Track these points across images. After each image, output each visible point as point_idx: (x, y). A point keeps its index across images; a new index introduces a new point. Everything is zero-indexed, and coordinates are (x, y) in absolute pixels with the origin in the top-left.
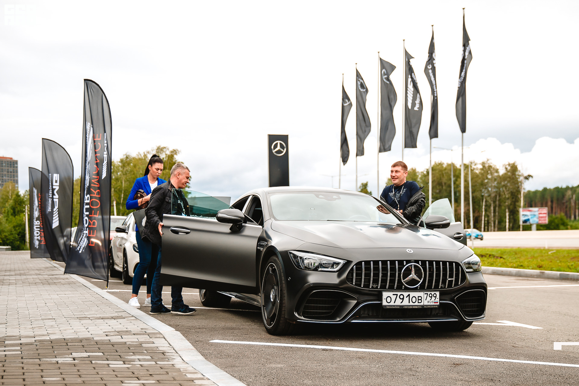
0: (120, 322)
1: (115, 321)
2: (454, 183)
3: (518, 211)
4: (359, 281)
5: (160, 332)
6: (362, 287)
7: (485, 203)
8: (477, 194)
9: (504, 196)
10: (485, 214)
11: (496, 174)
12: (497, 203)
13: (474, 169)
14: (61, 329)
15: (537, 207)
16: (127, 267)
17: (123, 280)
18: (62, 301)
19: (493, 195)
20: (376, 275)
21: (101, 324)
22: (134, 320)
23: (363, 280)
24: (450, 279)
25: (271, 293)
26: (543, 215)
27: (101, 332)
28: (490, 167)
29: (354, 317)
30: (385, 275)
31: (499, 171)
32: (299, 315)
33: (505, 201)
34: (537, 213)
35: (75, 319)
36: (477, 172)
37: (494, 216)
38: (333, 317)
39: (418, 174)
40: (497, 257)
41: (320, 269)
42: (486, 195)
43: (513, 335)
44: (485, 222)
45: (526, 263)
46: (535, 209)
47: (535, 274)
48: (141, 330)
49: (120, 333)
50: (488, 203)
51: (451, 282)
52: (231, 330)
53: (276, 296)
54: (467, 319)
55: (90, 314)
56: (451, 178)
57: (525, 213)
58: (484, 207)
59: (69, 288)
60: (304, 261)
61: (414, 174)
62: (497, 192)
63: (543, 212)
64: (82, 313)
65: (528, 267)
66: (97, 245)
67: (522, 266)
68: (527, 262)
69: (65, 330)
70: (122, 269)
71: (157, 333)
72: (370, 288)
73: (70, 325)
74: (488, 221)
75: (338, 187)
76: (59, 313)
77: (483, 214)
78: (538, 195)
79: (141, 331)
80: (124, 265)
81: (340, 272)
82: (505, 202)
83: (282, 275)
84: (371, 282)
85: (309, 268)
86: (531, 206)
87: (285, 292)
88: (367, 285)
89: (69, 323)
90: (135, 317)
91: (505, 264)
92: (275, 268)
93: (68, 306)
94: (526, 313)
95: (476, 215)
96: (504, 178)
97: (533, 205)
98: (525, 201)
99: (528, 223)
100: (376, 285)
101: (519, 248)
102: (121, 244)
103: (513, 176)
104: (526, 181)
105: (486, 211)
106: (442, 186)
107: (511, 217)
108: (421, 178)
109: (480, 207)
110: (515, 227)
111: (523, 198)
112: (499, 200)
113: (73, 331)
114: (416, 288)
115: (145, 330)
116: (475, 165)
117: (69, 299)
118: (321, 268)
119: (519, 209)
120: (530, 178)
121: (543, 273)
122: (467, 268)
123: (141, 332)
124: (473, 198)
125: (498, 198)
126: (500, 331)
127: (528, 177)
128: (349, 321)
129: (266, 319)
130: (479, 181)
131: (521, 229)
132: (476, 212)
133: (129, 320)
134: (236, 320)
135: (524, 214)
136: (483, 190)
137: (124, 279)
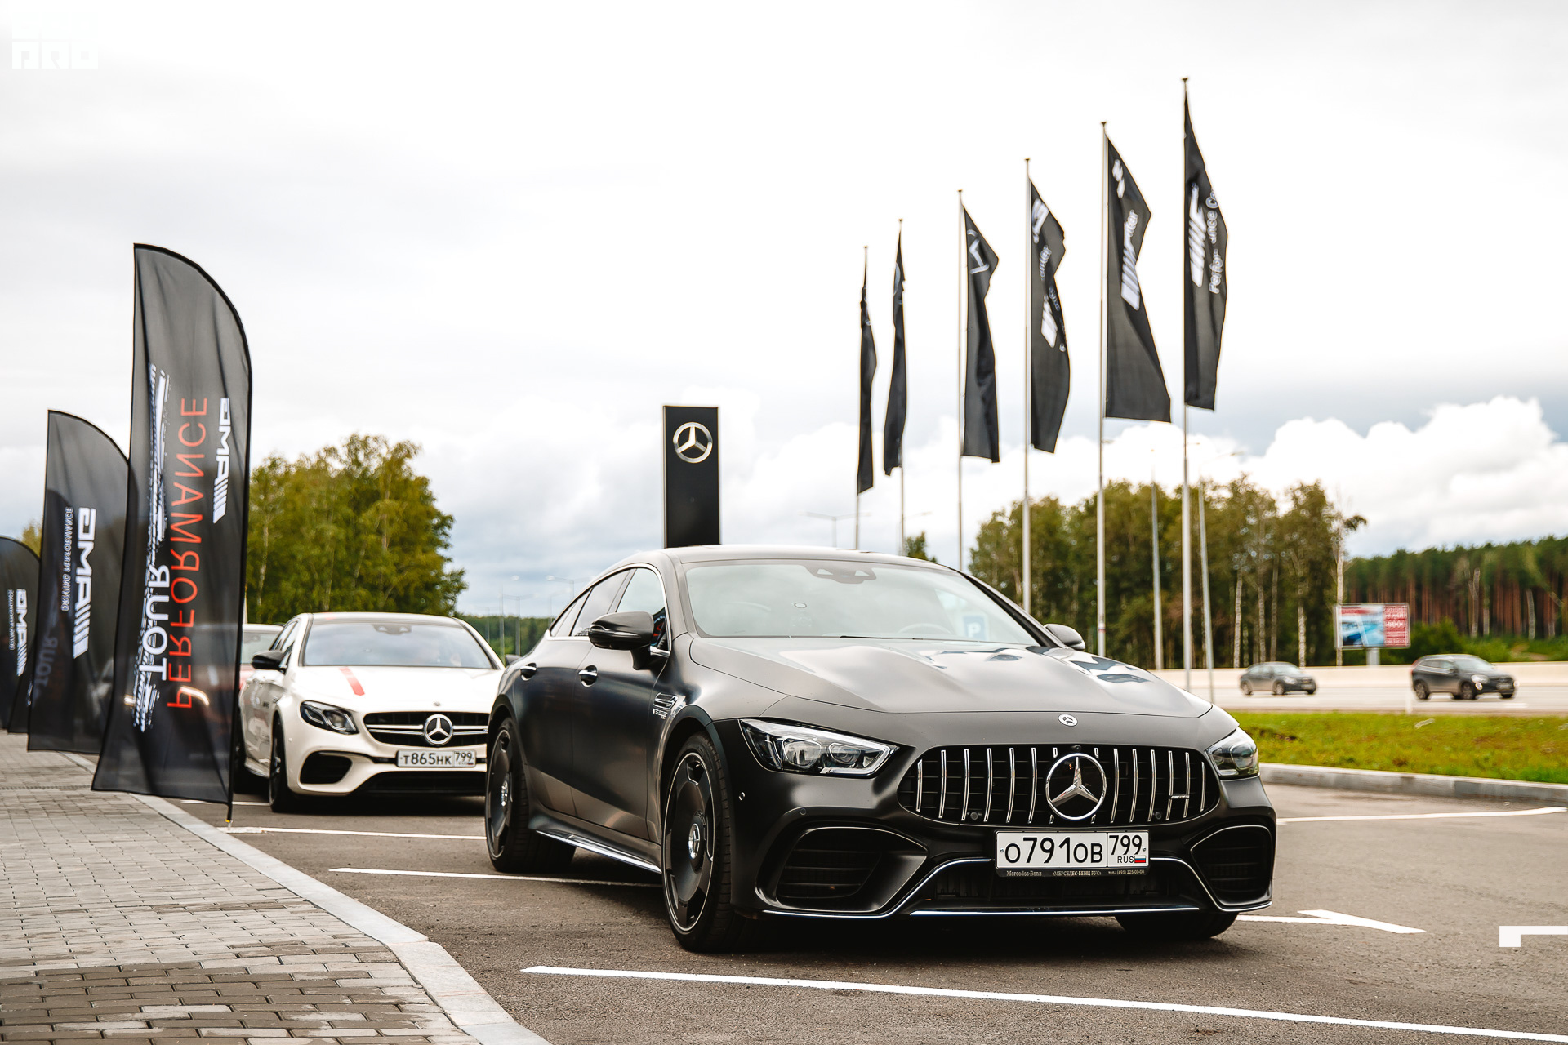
0: (272, 919)
1: (257, 916)
2: (1160, 538)
3: (1330, 613)
4: (931, 801)
5: (385, 945)
6: (940, 820)
7: (1242, 591)
8: (1222, 565)
9: (1291, 573)
10: (1242, 620)
11: (1268, 514)
12: (1274, 590)
13: (1211, 500)
14: (107, 938)
15: (1380, 602)
16: (283, 765)
17: (271, 801)
18: (104, 860)
19: (1261, 570)
20: (979, 786)
21: (219, 925)
22: (311, 912)
23: (943, 799)
24: (1177, 797)
25: (691, 835)
26: (1397, 624)
27: (222, 947)
28: (1252, 495)
29: (920, 901)
30: (1001, 786)
31: (1278, 504)
32: (767, 895)
33: (1294, 585)
34: (1380, 619)
35: (144, 911)
36: (1219, 506)
37: (1268, 625)
38: (862, 903)
39: (1063, 513)
40: (1282, 737)
41: (826, 770)
42: (1246, 569)
43: (1347, 951)
44: (1244, 642)
45: (1361, 754)
46: (1377, 608)
47: (1388, 782)
48: (333, 941)
49: (274, 949)
50: (1249, 591)
51: (1179, 804)
52: (579, 938)
53: (703, 843)
54: (1224, 906)
55: (186, 898)
56: (1151, 525)
57: (1349, 618)
58: (1238, 601)
59: (121, 823)
60: (781, 747)
61: (1054, 512)
62: (1272, 561)
63: (1396, 616)
64: (165, 893)
65: (1368, 764)
66: (196, 702)
67: (1351, 760)
68: (1366, 751)
69: (120, 942)
70: (268, 770)
71: (377, 950)
72: (963, 822)
73: (133, 928)
74: (1251, 638)
75: (853, 547)
76: (99, 894)
77: (1237, 622)
78: (1384, 570)
79: (334, 944)
80: (273, 760)
81: (881, 779)
82: (1295, 589)
83: (723, 784)
84: (966, 803)
85: (796, 768)
86: (1364, 600)
87: (730, 831)
88: (953, 813)
89: (130, 921)
90: (312, 904)
91: (1307, 756)
92: (701, 767)
93: (124, 874)
94: (1376, 889)
95: (1219, 622)
96: (1292, 522)
97: (1370, 596)
98: (1347, 586)
99: (1357, 646)
100: (977, 812)
101: (1335, 711)
102: (266, 701)
103: (1315, 519)
104: (1350, 531)
105: (1244, 611)
106: (1128, 545)
107: (1313, 628)
108: (1071, 525)
109: (1229, 601)
110: (1322, 656)
111: (1342, 578)
112: (1280, 583)
113: (142, 944)
114: (1086, 822)
115: (343, 940)
116: (1215, 489)
117: (125, 854)
118: (827, 766)
119: (1333, 608)
120: (1361, 526)
121: (1410, 779)
122: (1221, 767)
123: (333, 946)
124: (1210, 575)
125: (1275, 578)
126: (1312, 940)
127: (1356, 521)
128: (905, 912)
129: (675, 907)
130: (1225, 532)
131: (1339, 661)
132: (1219, 615)
133: (297, 912)
134: (591, 910)
135: (1346, 621)
136: (1237, 556)
137: (273, 798)
